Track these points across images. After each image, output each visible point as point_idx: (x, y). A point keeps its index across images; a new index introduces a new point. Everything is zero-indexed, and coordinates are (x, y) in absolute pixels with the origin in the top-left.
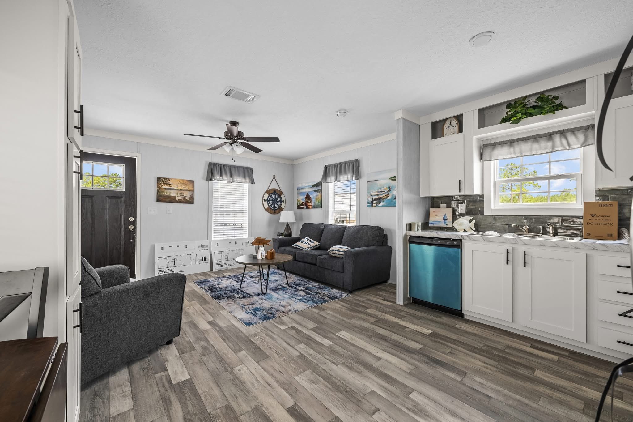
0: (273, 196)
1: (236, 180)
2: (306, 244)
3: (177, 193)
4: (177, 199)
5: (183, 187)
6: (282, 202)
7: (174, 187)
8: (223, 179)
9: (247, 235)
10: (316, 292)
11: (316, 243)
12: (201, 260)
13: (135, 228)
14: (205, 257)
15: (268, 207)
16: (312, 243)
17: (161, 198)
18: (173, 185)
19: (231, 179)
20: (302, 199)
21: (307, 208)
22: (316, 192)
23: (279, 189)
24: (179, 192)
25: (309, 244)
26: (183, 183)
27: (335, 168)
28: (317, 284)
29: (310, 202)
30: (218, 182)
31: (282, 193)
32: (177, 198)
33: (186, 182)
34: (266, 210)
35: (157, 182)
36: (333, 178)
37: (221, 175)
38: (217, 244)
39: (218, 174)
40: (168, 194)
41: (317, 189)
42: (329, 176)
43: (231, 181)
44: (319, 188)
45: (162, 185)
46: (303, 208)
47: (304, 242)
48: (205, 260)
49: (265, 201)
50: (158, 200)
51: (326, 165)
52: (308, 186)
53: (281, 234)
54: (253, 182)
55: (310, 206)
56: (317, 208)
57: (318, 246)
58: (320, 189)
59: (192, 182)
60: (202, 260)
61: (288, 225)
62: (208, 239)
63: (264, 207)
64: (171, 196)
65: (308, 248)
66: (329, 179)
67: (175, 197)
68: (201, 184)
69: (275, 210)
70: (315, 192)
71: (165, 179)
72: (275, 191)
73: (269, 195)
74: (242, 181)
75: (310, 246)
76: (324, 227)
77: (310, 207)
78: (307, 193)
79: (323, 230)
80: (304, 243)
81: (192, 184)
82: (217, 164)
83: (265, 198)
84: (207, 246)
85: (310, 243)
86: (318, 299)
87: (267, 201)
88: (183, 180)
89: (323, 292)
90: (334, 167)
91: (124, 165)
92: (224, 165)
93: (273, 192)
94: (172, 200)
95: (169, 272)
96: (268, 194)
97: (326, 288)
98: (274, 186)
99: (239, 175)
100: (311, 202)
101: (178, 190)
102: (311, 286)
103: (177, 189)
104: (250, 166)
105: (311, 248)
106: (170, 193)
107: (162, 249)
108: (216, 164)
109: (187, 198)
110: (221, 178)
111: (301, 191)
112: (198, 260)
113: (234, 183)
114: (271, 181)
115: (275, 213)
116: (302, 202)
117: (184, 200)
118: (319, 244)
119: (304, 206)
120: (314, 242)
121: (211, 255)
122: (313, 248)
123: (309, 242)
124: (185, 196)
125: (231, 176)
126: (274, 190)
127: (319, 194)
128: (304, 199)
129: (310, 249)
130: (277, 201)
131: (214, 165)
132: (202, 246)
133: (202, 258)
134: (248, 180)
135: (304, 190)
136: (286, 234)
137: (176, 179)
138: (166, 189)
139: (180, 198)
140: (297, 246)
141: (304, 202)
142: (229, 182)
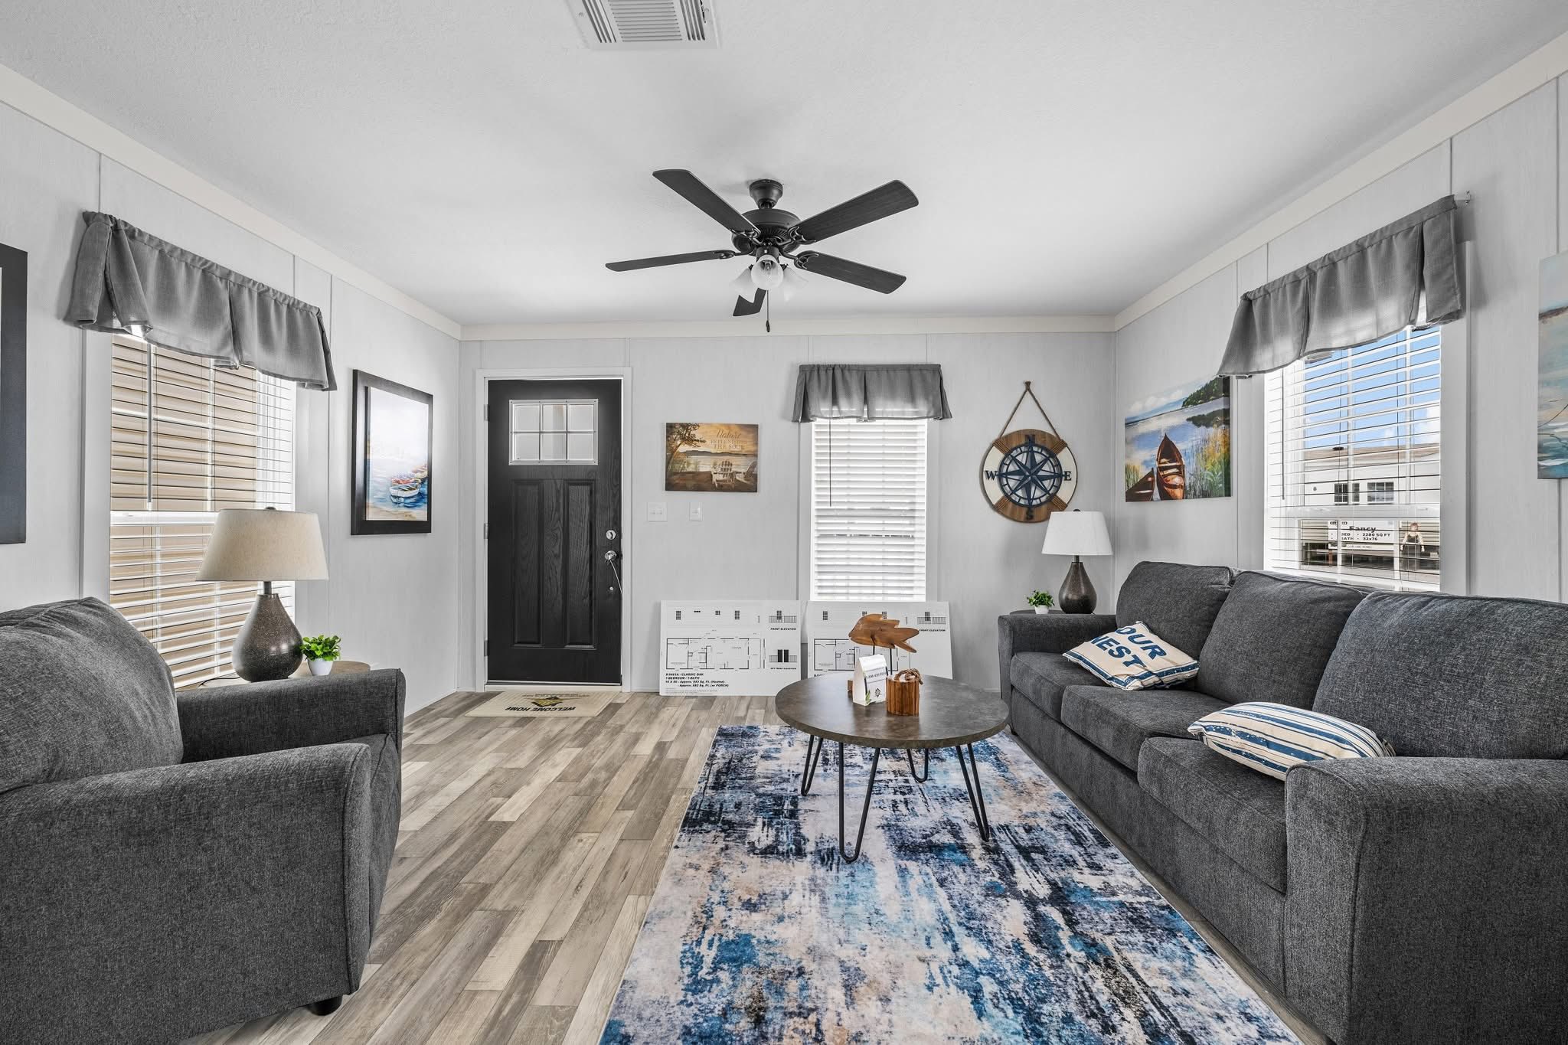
0: (1022, 458)
1: (883, 412)
2: (1121, 655)
3: (715, 464)
4: (714, 480)
5: (729, 446)
6: (1060, 476)
7: (707, 446)
8: (840, 412)
9: (924, 592)
10: (1094, 944)
11: (1176, 659)
12: (777, 658)
13: (619, 556)
14: (786, 652)
15: (1002, 499)
16: (1152, 655)
17: (677, 480)
18: (704, 442)
19: (866, 409)
20: (1145, 463)
21: (1166, 496)
22: (1203, 428)
23: (1049, 431)
24: (720, 460)
25: (1137, 660)
26: (729, 435)
27: (1295, 294)
28: (1139, 879)
29: (1175, 470)
30: (826, 422)
31: (1063, 445)
32: (715, 478)
33: (737, 429)
34: (997, 508)
35: (667, 437)
36: (1285, 346)
37: (835, 401)
38: (825, 616)
39: (824, 397)
40: (693, 466)
41: (1205, 413)
42: (1267, 340)
43: (866, 416)
44: (1216, 405)
45: (679, 443)
46: (1148, 498)
47: (1114, 647)
48: (786, 660)
49: (990, 475)
50: (670, 486)
51: (1245, 295)
52: (1168, 405)
53: (1042, 600)
54: (942, 411)
55: (1175, 487)
56: (1205, 495)
57: (1187, 674)
58: (1222, 407)
59: (753, 429)
60: (780, 660)
61: (1078, 568)
62: (797, 599)
63: (987, 497)
64: (700, 473)
65: (1123, 679)
66: (1263, 357)
67: (709, 475)
68: (777, 431)
69: (1030, 508)
70: (1199, 426)
71: (685, 426)
72: (1030, 439)
73: (1007, 454)
74: (903, 413)
75: (1136, 670)
76: (1232, 582)
77: (1178, 492)
78: (1166, 437)
79: (1222, 598)
80: (1111, 653)
81: (751, 435)
82: (821, 368)
83: (992, 465)
84: (793, 619)
85: (1144, 656)
86: (1073, 1008)
87: (1001, 475)
88: (728, 426)
89: (1137, 959)
90: (1288, 288)
91: (597, 400)
92: (844, 368)
93: (1023, 442)
94: (701, 483)
95: (692, 680)
96: (1001, 450)
97: (1172, 933)
98: (1029, 420)
99: (892, 395)
100: (1180, 473)
101: (717, 454)
102: (1094, 882)
103: (713, 451)
104: (933, 360)
105: (1140, 678)
106: (697, 464)
107: (678, 615)
108: (819, 367)
109: (740, 478)
110: (835, 409)
111: (1142, 428)
112: (767, 660)
113: (878, 422)
114: (1015, 405)
115: (1030, 518)
116: (1143, 472)
117: (731, 483)
118: (1193, 667)
119: (1152, 489)
120: (1162, 653)
121: (804, 645)
122: (1151, 680)
123: (1136, 649)
124: (733, 470)
125: (866, 401)
126: (1027, 437)
127: (1215, 432)
128: (1151, 461)
129: (1137, 683)
130: (1041, 473)
131: (811, 371)
132: (779, 617)
133: (780, 652)
134: (923, 407)
135: (1153, 425)
136: (1067, 598)
137: (710, 425)
138: (688, 454)
139: (721, 477)
140: (1080, 658)
141: (1151, 474)
142: (859, 418)
